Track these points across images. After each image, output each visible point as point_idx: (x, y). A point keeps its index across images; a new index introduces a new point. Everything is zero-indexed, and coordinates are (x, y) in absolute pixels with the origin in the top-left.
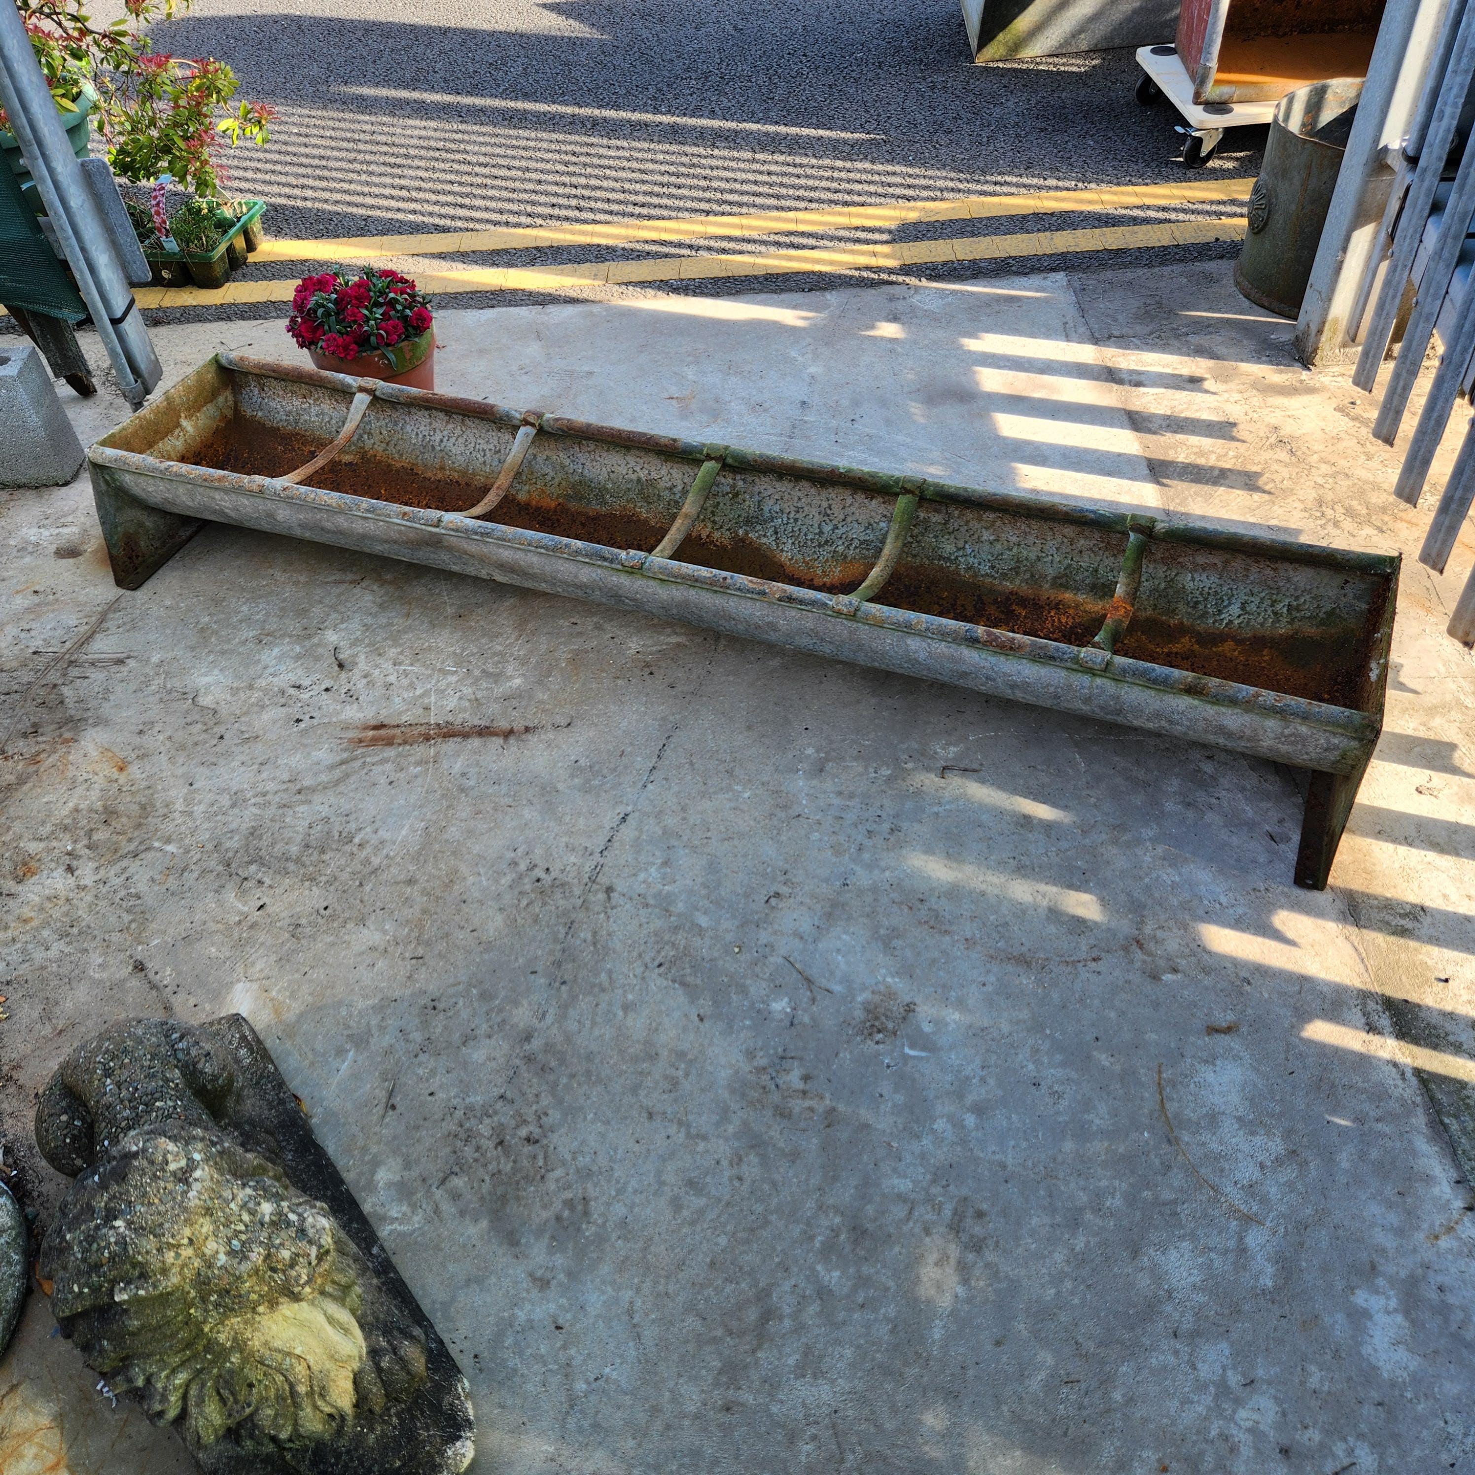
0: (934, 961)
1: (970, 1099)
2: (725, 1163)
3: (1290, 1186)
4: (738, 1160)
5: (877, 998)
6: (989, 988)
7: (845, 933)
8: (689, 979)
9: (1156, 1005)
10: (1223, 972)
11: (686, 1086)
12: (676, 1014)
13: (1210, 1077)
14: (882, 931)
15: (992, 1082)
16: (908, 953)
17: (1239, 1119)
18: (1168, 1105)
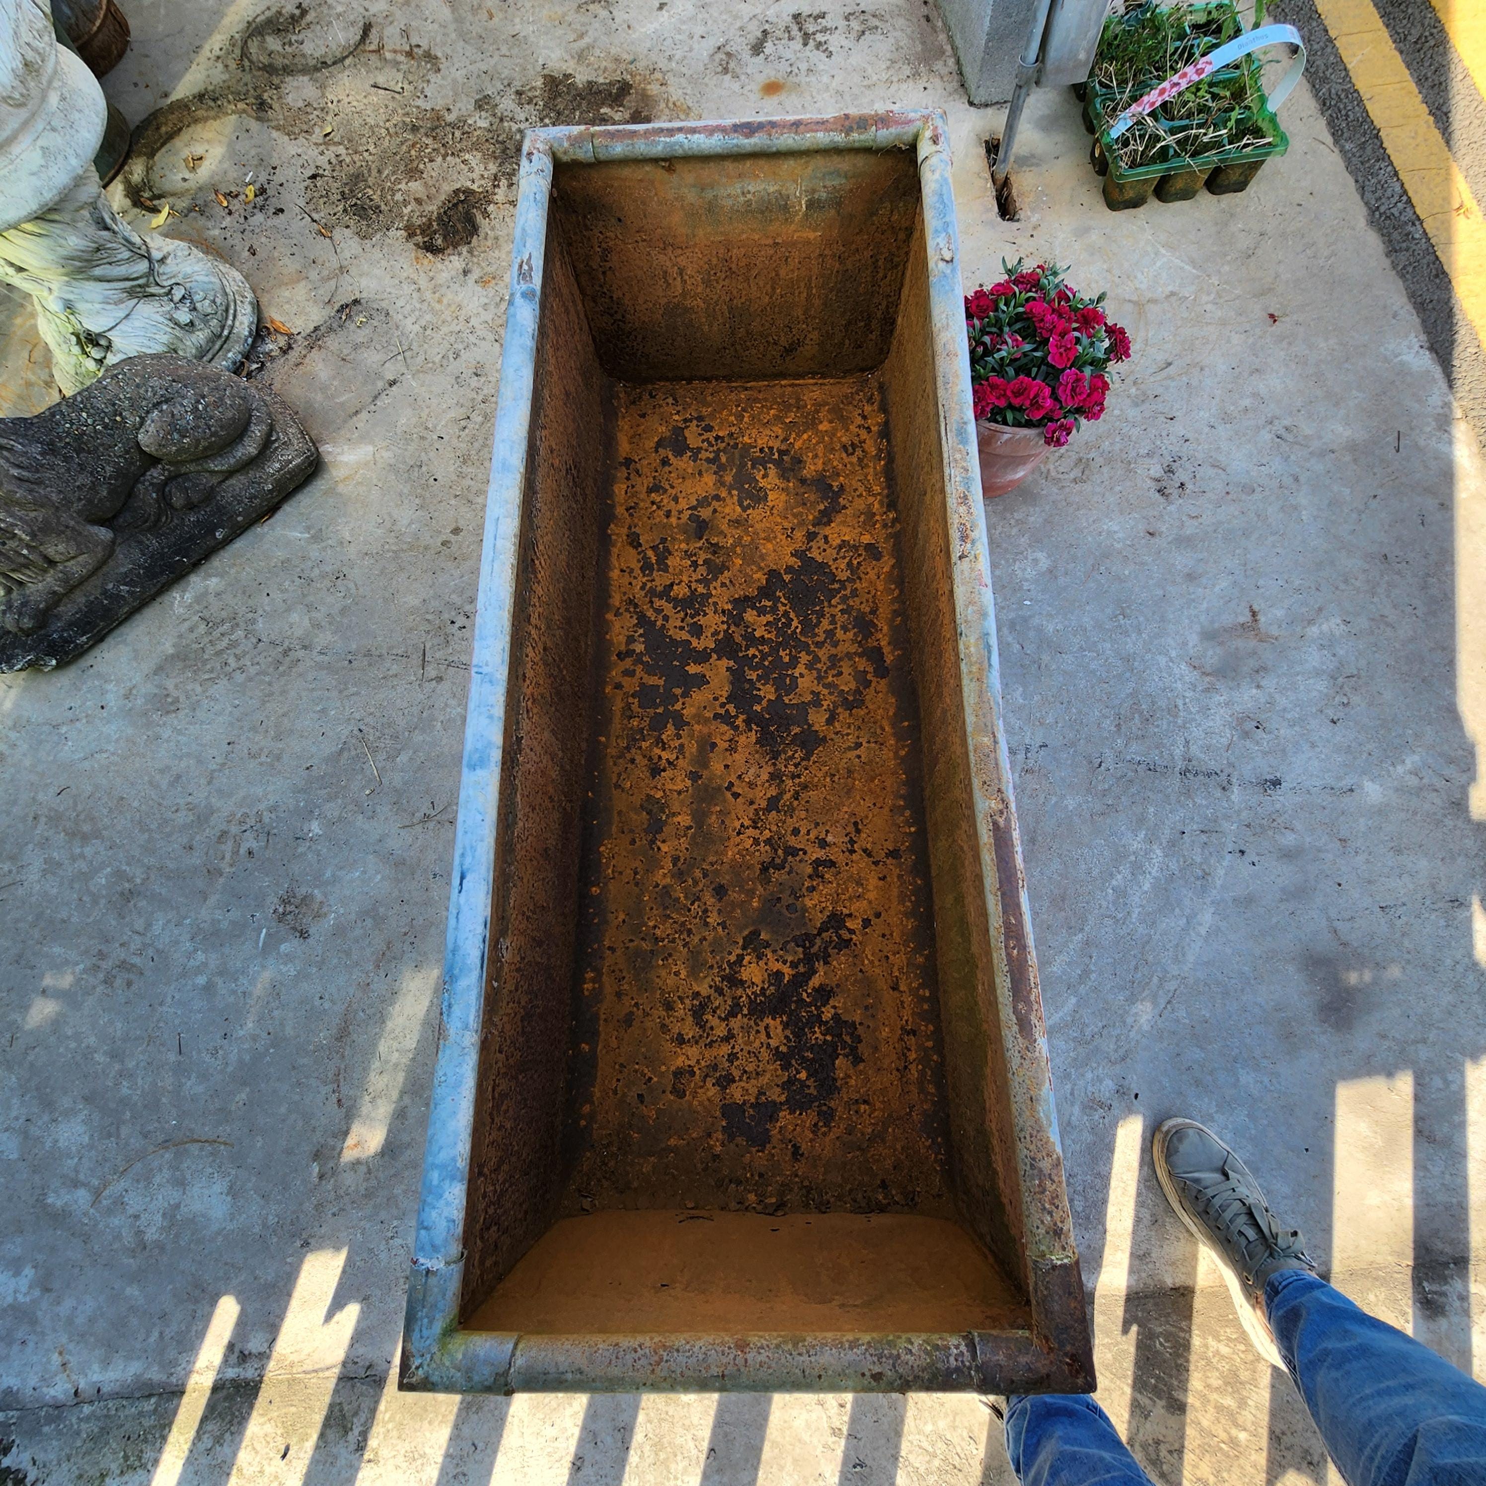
0: (348, 954)
1: (219, 981)
2: (190, 799)
3: (118, 1237)
4: (190, 807)
5: (316, 906)
6: (317, 1002)
7: (383, 878)
8: (346, 754)
9: (289, 1152)
10: (317, 1224)
11: (252, 764)
12: (314, 749)
13: (217, 1188)
14: (382, 910)
15: (232, 999)
16: (358, 932)
17: (178, 1206)
18: (197, 1146)
